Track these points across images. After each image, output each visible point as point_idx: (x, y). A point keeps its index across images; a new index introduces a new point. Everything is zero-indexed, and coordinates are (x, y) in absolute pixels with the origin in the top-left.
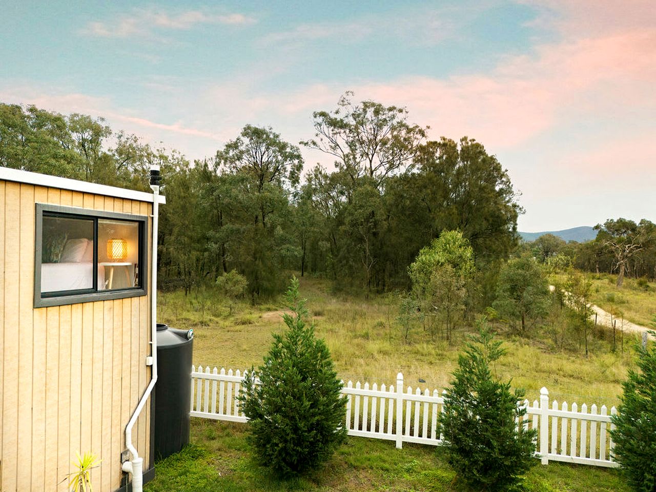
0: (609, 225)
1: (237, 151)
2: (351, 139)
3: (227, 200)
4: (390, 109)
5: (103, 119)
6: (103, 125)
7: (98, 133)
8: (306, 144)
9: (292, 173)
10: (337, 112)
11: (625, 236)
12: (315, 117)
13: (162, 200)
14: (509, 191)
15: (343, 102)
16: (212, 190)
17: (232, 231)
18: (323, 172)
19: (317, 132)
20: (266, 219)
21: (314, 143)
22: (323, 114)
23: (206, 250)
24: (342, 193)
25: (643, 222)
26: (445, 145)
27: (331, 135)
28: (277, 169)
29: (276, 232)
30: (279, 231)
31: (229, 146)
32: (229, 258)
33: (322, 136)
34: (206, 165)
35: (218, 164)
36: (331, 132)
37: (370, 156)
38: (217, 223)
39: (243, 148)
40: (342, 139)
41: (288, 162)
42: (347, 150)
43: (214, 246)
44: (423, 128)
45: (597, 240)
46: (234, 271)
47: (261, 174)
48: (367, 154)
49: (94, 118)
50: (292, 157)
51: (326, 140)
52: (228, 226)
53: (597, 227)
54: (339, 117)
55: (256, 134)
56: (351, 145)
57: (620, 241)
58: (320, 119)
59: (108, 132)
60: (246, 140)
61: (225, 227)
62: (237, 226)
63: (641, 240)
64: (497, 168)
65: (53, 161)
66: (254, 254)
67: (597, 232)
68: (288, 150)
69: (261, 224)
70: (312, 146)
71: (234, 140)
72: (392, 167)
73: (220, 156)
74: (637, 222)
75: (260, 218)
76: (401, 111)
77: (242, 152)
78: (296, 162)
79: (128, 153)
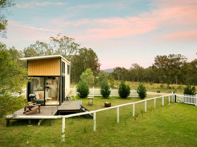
0: (116, 68)
2: (60, 45)
4: (71, 39)
10: (57, 38)
11: (119, 71)
14: (97, 60)
19: (50, 42)
22: (53, 38)
25: (123, 68)
26: (85, 49)
40: (58, 44)
42: (59, 47)
44: (79, 44)
45: (114, 72)
51: (53, 44)
53: (114, 69)
57: (118, 72)
63: (122, 72)
64: (96, 55)
67: (114, 70)
72: (70, 53)
74: (122, 68)
76: (73, 39)
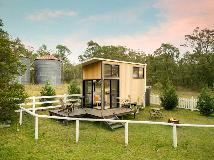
1: (160, 51)
2: (199, 42)
3: (157, 64)
5: (125, 46)
6: (125, 48)
7: (124, 50)
8: (183, 46)
9: (176, 56)
10: (193, 35)
12: (186, 37)
13: (146, 65)
15: (195, 31)
16: (153, 62)
17: (159, 72)
18: (189, 53)
19: (186, 41)
20: (168, 69)
21: (185, 45)
22: (188, 36)
23: (151, 78)
24: (196, 60)
27: (192, 42)
28: (172, 55)
29: (171, 72)
30: (172, 72)
31: (158, 50)
32: (158, 80)
33: (188, 42)
34: (151, 55)
35: (154, 55)
36: (191, 41)
37: (206, 47)
38: (155, 71)
39: (162, 50)
40: (196, 43)
41: (175, 52)
42: (197, 46)
43: (153, 77)
46: (159, 82)
47: (167, 56)
48: (205, 47)
49: (124, 46)
50: (176, 51)
51: (190, 43)
52: (157, 71)
54: (194, 36)
55: (165, 46)
56: (199, 44)
58: (187, 37)
59: (127, 49)
60: (162, 48)
61: (156, 72)
62: (160, 71)
65: (116, 58)
66: (165, 78)
68: (175, 49)
69: (167, 70)
70: (185, 46)
71: (159, 48)
73: (155, 52)
75: (167, 69)
77: (161, 51)
78: (177, 52)
79: (131, 54)
